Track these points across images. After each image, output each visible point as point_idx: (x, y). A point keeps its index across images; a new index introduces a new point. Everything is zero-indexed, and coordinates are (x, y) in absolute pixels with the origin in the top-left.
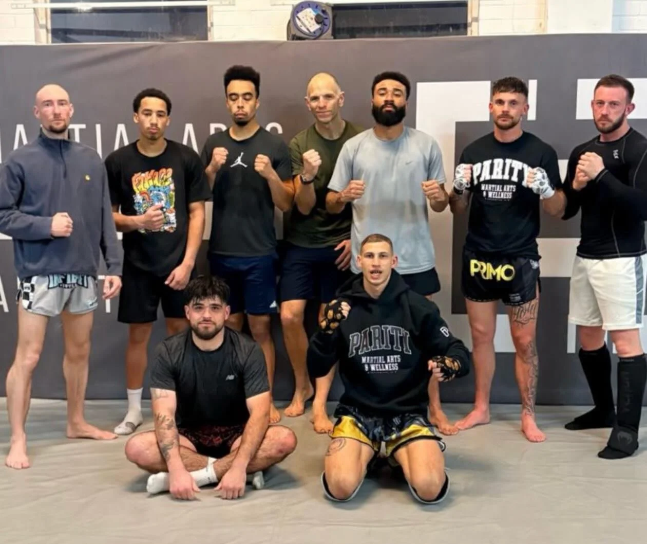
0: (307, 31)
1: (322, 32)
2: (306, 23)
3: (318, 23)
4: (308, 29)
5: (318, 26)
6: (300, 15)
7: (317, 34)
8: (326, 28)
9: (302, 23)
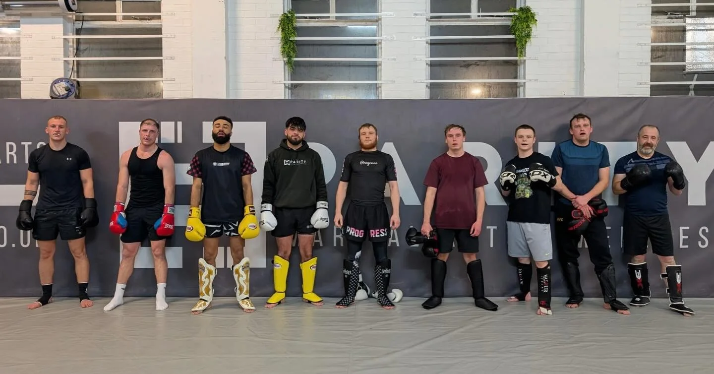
0: (58, 94)
1: (67, 96)
2: (59, 89)
3: (66, 91)
4: (59, 93)
5: (66, 92)
6: (55, 85)
7: (65, 96)
8: (71, 93)
9: (57, 89)
